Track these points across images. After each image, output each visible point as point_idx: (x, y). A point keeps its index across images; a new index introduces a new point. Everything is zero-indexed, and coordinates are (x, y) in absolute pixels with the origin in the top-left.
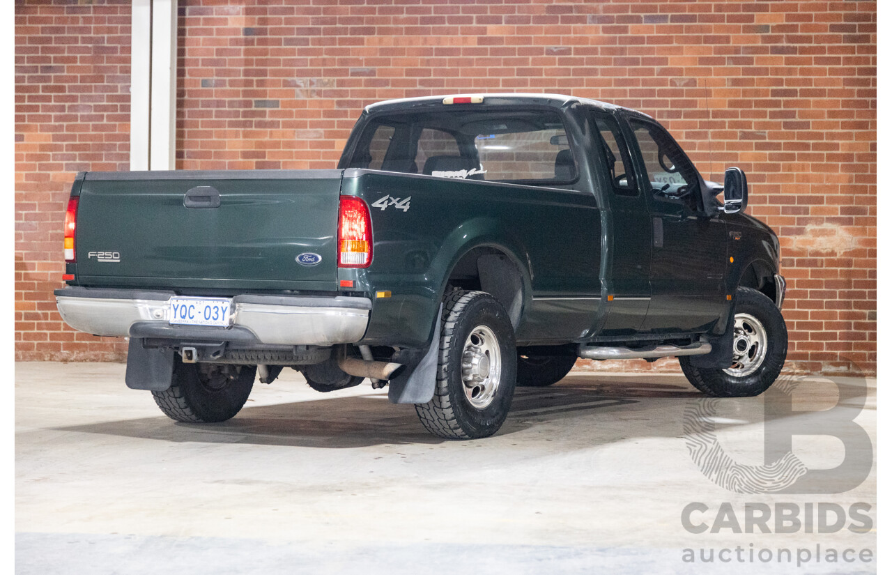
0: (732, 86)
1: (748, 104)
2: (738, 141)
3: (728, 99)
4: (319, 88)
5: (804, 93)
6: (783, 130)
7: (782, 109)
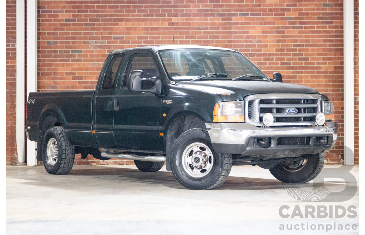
0: (277, 43)
1: (283, 50)
2: (279, 66)
3: (275, 48)
4: (100, 45)
5: (306, 45)
6: (298, 61)
7: (298, 52)
